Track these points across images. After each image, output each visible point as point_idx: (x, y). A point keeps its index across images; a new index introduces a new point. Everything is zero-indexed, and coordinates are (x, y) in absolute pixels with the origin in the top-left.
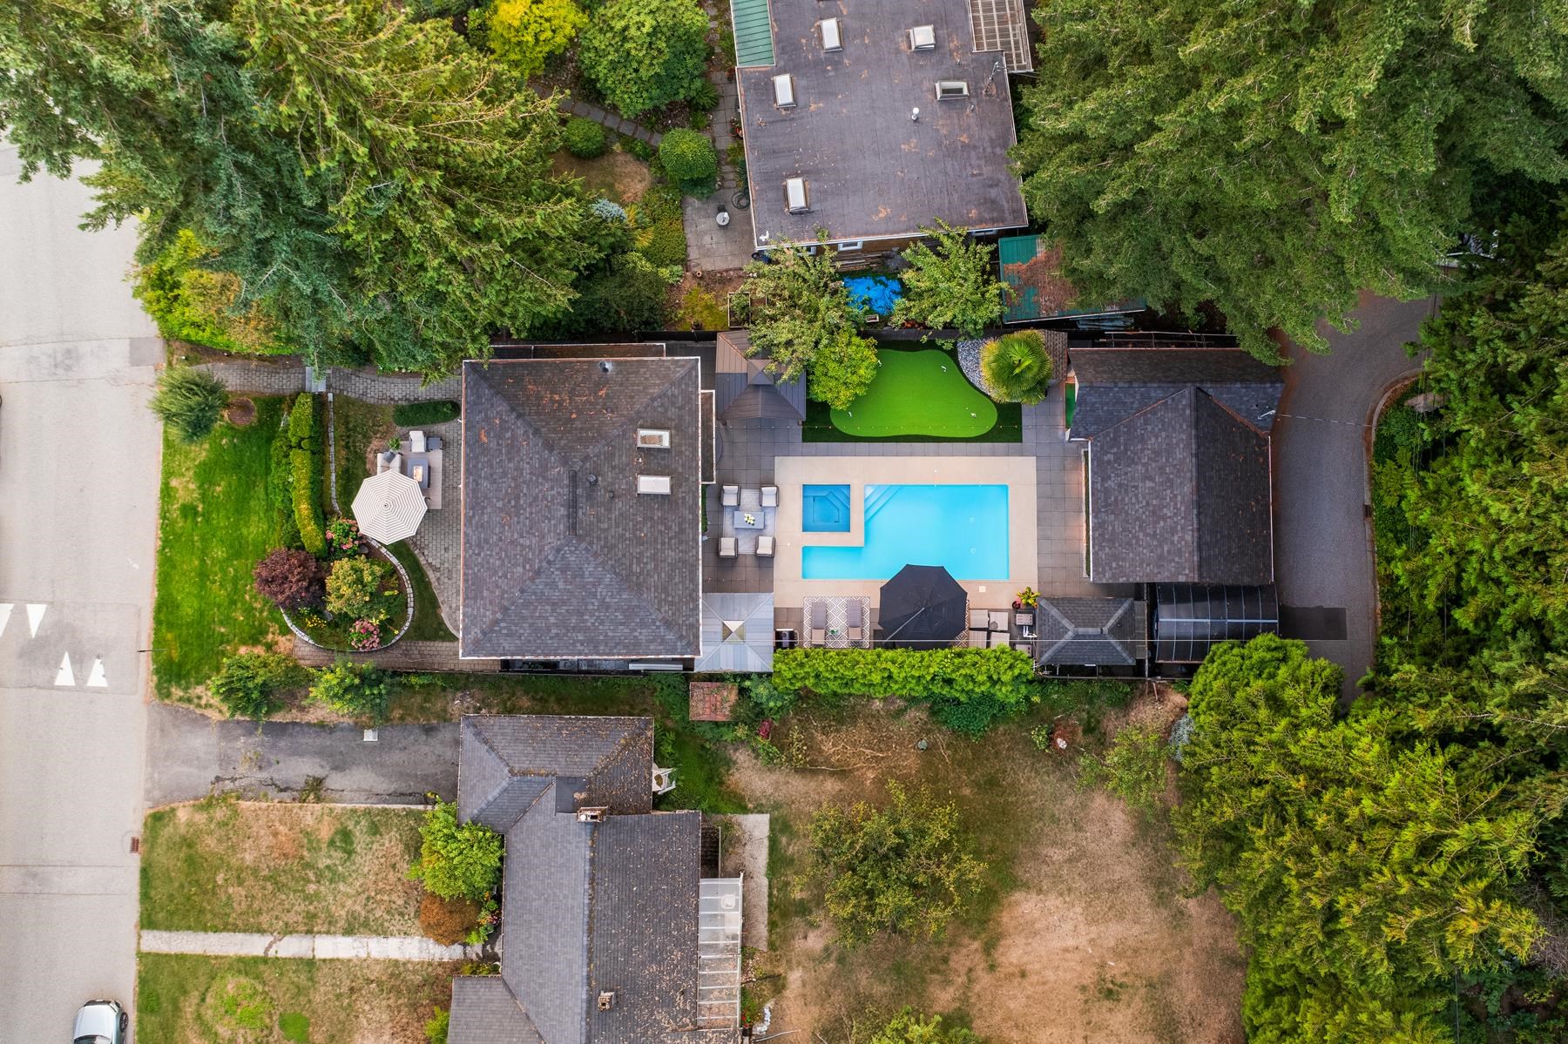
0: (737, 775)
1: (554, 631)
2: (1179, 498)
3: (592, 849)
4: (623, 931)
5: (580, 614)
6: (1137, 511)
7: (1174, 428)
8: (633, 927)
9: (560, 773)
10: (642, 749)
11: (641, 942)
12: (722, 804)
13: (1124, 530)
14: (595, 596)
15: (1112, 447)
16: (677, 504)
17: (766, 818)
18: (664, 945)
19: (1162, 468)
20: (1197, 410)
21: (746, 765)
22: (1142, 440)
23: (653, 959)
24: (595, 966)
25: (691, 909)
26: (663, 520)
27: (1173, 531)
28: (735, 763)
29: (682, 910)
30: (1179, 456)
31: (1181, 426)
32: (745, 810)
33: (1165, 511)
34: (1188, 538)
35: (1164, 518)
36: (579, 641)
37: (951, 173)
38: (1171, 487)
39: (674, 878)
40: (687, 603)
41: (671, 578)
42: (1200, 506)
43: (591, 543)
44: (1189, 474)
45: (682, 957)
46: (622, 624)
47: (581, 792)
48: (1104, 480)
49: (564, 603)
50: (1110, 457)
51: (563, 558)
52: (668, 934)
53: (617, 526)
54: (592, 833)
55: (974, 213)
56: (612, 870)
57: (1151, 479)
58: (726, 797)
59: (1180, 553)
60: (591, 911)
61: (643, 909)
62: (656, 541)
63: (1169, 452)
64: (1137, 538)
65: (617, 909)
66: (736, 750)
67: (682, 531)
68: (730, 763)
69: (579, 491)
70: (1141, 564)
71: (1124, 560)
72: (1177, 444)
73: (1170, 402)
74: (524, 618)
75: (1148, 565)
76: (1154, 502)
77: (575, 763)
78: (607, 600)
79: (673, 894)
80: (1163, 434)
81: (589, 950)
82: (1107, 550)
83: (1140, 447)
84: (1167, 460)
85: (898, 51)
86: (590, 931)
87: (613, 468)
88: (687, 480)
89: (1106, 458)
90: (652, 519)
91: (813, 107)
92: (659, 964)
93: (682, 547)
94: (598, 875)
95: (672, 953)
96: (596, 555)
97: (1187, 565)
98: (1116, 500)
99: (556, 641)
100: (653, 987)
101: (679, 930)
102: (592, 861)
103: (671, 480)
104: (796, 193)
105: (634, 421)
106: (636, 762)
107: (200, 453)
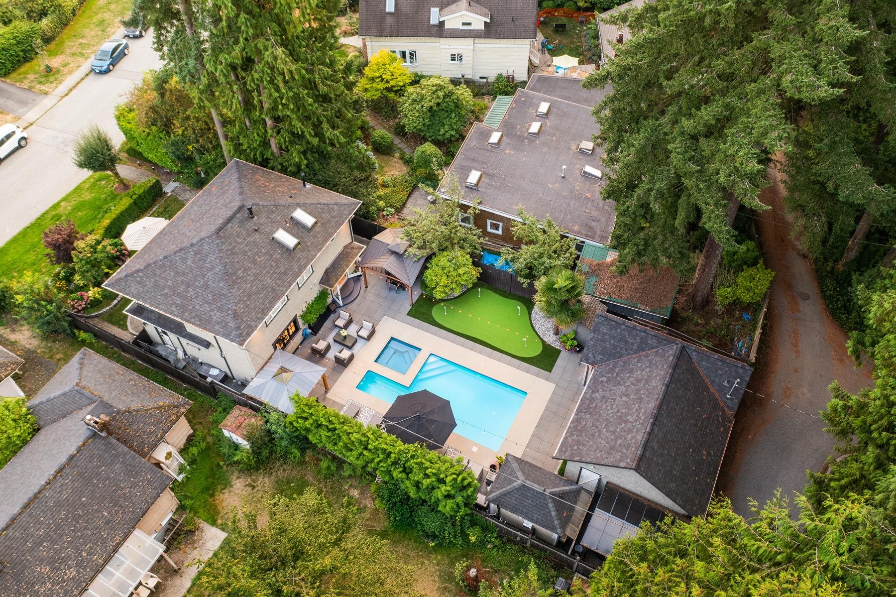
0: (226, 495)
1: (166, 291)
2: (643, 410)
3: (79, 450)
4: (49, 524)
5: (188, 285)
6: (608, 415)
7: (657, 367)
8: (59, 526)
9: (105, 399)
10: (170, 417)
11: (55, 542)
12: (201, 510)
13: (593, 425)
14: (204, 276)
15: (608, 373)
16: (293, 259)
17: (224, 535)
18: (69, 558)
19: (638, 390)
20: (678, 359)
21: (237, 492)
22: (631, 371)
23: (52, 562)
24: (6, 535)
25: (110, 546)
26: (277, 261)
27: (630, 431)
28: (231, 486)
29: (104, 541)
30: (654, 384)
31: (663, 366)
32: (213, 523)
33: (629, 417)
34: (639, 437)
35: (626, 422)
36: (176, 304)
37: (572, 206)
38: (640, 403)
39: (117, 512)
40: (258, 313)
41: (258, 292)
42: (657, 419)
43: (223, 243)
44: (656, 396)
45: (73, 578)
46: (208, 303)
47: (107, 415)
48: (593, 392)
49: (184, 274)
50: (604, 379)
51: (202, 245)
52: (79, 551)
53: (247, 245)
54: (88, 438)
55: (576, 228)
56: (80, 474)
57: (627, 396)
58: (208, 507)
59: (628, 447)
60: (40, 492)
61: (76, 518)
62: (265, 267)
63: (647, 381)
64: (600, 432)
65: (59, 505)
66: (238, 478)
67: (285, 273)
68: (227, 484)
69: (238, 216)
70: (595, 450)
71: (584, 445)
72: (656, 377)
73: (661, 351)
74: (155, 275)
75: (601, 451)
76: (624, 411)
77: (120, 399)
78: (209, 283)
79: (107, 523)
80: (648, 370)
81: (13, 520)
82: (575, 437)
83: (628, 375)
84: (644, 385)
85: (569, 149)
86: (26, 506)
87: (268, 218)
88: (309, 251)
89: (600, 379)
90: (271, 255)
91: (507, 151)
92: (53, 569)
93: (279, 282)
94: (67, 470)
95: (69, 568)
96: (221, 250)
97: (631, 456)
98: (596, 406)
99: (163, 298)
100: (33, 585)
101: (89, 554)
102: (72, 458)
103: (299, 243)
104: (473, 177)
105: (299, 205)
106: (160, 422)
107: (87, 196)
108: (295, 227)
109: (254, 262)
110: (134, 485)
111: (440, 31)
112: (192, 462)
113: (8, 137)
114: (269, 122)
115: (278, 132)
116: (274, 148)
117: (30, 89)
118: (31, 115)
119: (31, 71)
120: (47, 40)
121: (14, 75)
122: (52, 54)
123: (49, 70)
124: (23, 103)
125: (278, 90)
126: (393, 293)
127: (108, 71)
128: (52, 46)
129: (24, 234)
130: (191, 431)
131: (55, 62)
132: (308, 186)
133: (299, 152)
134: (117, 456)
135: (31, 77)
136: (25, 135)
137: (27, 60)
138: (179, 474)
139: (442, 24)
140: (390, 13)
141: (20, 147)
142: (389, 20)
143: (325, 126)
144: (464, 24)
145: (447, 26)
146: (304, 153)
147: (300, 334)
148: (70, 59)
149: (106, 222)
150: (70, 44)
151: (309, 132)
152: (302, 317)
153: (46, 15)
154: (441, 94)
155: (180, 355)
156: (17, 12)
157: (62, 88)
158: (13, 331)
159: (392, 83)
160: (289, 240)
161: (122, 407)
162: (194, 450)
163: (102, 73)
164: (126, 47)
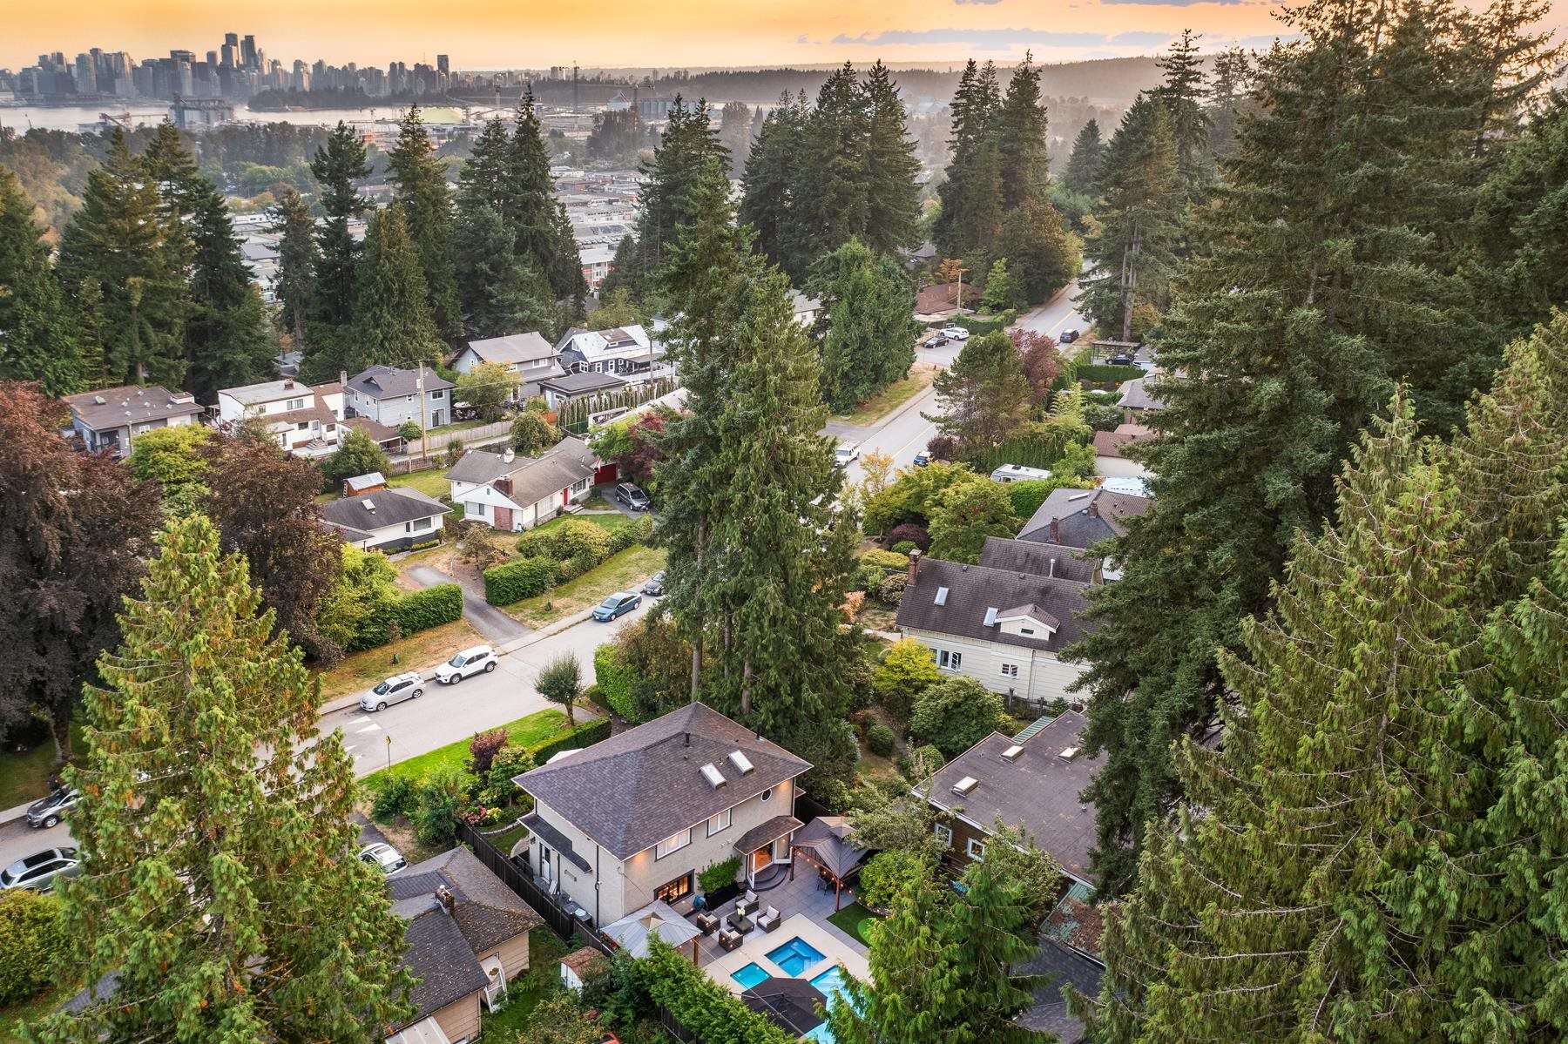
1: (570, 794)
9: (462, 888)
14: (614, 787)
16: (712, 796)
26: (694, 793)
36: (574, 808)
37: (1081, 843)
41: (661, 816)
43: (647, 761)
46: (606, 813)
51: (625, 758)
53: (670, 770)
54: (431, 910)
55: (1076, 866)
62: (679, 795)
69: (674, 739)
74: (567, 778)
77: (476, 894)
78: (616, 794)
87: (704, 751)
88: (733, 796)
90: (690, 786)
91: (1021, 768)
93: (687, 814)
96: (641, 767)
99: (564, 801)
103: (724, 784)
104: (965, 784)
105: (742, 750)
106: (504, 927)
107: (530, 729)
108: (728, 767)
109: (670, 787)
110: (450, 973)
111: (994, 634)
112: (513, 996)
113: (480, 657)
114: (747, 671)
115: (753, 684)
116: (744, 703)
117: (521, 622)
118: (510, 645)
119: (529, 607)
120: (561, 580)
121: (512, 607)
122: (559, 595)
123: (549, 608)
124: (508, 633)
125: (761, 628)
126: (821, 893)
127: (609, 620)
128: (563, 588)
129: (448, 749)
130: (527, 967)
131: (558, 603)
132: (762, 739)
133: (768, 710)
134: (449, 938)
135: (528, 611)
136: (496, 660)
137: (531, 595)
138: (495, 1002)
139: (997, 626)
140: (939, 606)
141: (485, 671)
142: (936, 613)
143: (805, 686)
144: (1024, 631)
145: (1003, 630)
146: (775, 714)
147: (691, 899)
148: (574, 602)
149: (539, 747)
150: (581, 588)
151: (785, 688)
152: (701, 877)
153: (570, 556)
154: (962, 693)
155: (552, 889)
156: (544, 549)
157: (554, 627)
158: (395, 832)
159: (912, 675)
160: (714, 776)
161: (474, 900)
162: (521, 985)
163: (601, 621)
164: (638, 601)
